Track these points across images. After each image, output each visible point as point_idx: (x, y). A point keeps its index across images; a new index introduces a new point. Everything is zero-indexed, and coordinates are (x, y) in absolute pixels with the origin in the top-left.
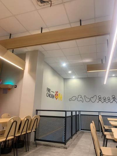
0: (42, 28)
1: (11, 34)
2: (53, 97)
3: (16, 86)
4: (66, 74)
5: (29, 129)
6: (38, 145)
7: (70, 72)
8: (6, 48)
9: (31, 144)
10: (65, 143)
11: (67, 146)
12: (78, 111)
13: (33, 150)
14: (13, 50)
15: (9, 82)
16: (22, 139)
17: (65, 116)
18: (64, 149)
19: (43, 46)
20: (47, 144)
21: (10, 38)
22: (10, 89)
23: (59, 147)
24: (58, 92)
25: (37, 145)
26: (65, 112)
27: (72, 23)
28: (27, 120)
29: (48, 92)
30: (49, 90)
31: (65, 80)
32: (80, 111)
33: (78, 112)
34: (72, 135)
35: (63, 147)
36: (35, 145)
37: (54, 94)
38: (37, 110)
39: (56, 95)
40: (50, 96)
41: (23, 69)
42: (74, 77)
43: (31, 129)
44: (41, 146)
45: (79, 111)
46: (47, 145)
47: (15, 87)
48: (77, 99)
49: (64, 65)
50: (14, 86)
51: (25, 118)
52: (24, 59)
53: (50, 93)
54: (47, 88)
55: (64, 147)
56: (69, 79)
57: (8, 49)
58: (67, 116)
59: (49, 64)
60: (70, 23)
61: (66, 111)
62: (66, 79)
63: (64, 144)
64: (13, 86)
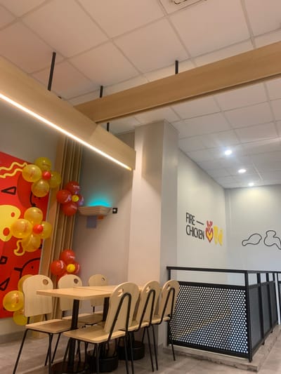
0: (177, 63)
1: (102, 87)
2: (200, 235)
3: (116, 209)
4: (231, 175)
5: (156, 313)
6: (177, 355)
7: (242, 171)
8: (92, 120)
9: (160, 351)
10: (249, 356)
11: (256, 365)
12: (271, 272)
13: (168, 366)
14: (108, 124)
15: (100, 202)
16: (137, 337)
17: (244, 285)
18: (248, 372)
19: (175, 107)
20: (201, 354)
21: (101, 96)
22: (101, 217)
23: (235, 367)
24: (211, 223)
25: (175, 355)
26: (243, 274)
27: (257, 37)
28: (151, 291)
29: (188, 223)
30: (190, 218)
31: (229, 192)
32: (277, 272)
33: (272, 274)
34: (263, 336)
35: (247, 368)
36: (172, 356)
37: (203, 228)
38: (169, 269)
39: (207, 230)
40: (193, 235)
41: (130, 169)
42: (251, 184)
43: (161, 315)
44: (187, 360)
45: (274, 273)
46: (200, 358)
47: (114, 212)
48: (263, 240)
49: (228, 152)
50: (112, 211)
51: (146, 287)
52: (132, 145)
53: (194, 227)
54: (187, 213)
55: (248, 366)
56: (240, 188)
57: (97, 123)
58: (249, 284)
59: (188, 154)
60: (252, 39)
61: (246, 273)
62: (230, 189)
63: (248, 360)
64: (110, 209)
